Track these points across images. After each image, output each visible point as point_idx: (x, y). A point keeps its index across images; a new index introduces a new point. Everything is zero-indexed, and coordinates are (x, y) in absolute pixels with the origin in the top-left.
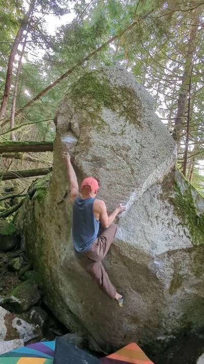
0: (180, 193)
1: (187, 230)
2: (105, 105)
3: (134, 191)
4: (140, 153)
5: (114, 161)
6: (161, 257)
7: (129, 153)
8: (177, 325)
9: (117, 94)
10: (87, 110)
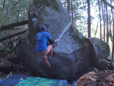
0: (75, 33)
1: (78, 44)
2: (46, 6)
4: (61, 21)
5: (52, 25)
7: (57, 22)
9: (50, 2)
10: (40, 8)
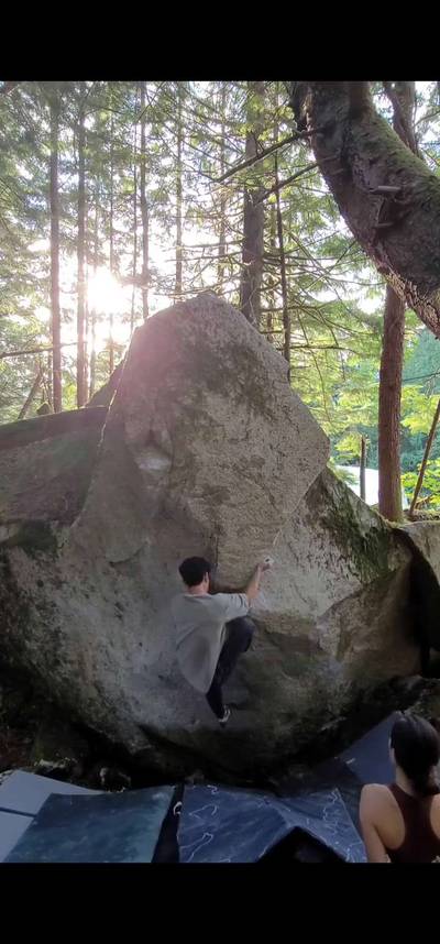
0: (334, 506)
1: (352, 565)
2: (210, 388)
3: (277, 531)
4: (280, 467)
5: (242, 490)
6: (324, 618)
7: (264, 471)
8: (346, 700)
9: (225, 361)
10: (180, 403)
